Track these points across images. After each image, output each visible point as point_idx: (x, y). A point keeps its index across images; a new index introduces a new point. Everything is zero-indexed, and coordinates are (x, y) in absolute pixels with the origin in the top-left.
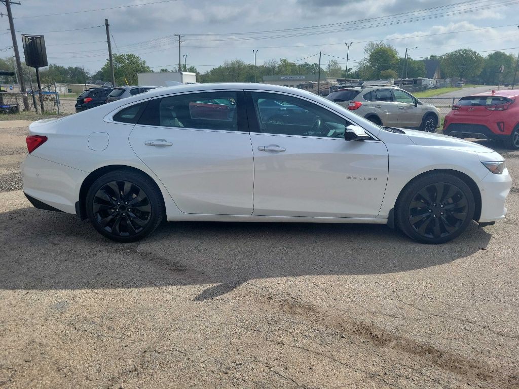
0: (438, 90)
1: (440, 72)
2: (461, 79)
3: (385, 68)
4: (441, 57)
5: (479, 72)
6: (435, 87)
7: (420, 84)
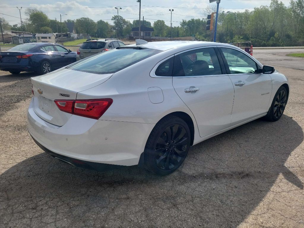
0: (80, 40)
1: (75, 30)
2: (87, 34)
3: (42, 26)
4: (73, 21)
5: (96, 31)
6: (78, 39)
7: (70, 37)
